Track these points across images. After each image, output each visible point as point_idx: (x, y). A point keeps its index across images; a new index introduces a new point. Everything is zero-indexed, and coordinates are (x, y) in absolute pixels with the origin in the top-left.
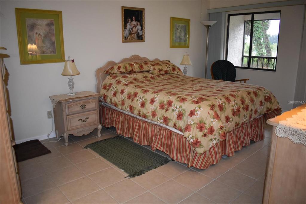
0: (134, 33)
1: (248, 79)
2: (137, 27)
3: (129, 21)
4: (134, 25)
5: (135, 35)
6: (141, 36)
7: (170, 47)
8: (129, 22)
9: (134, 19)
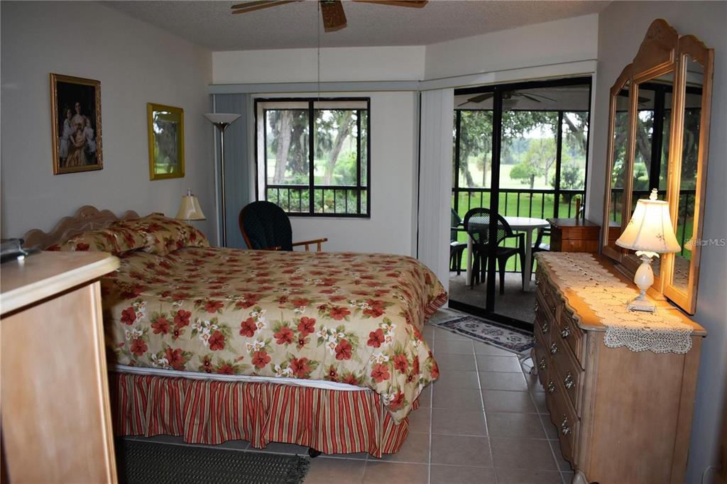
0: (80, 148)
1: (326, 240)
2: (86, 128)
3: (68, 115)
4: (79, 124)
5: (82, 150)
6: (94, 154)
7: (151, 177)
8: (67, 117)
9: (77, 109)
